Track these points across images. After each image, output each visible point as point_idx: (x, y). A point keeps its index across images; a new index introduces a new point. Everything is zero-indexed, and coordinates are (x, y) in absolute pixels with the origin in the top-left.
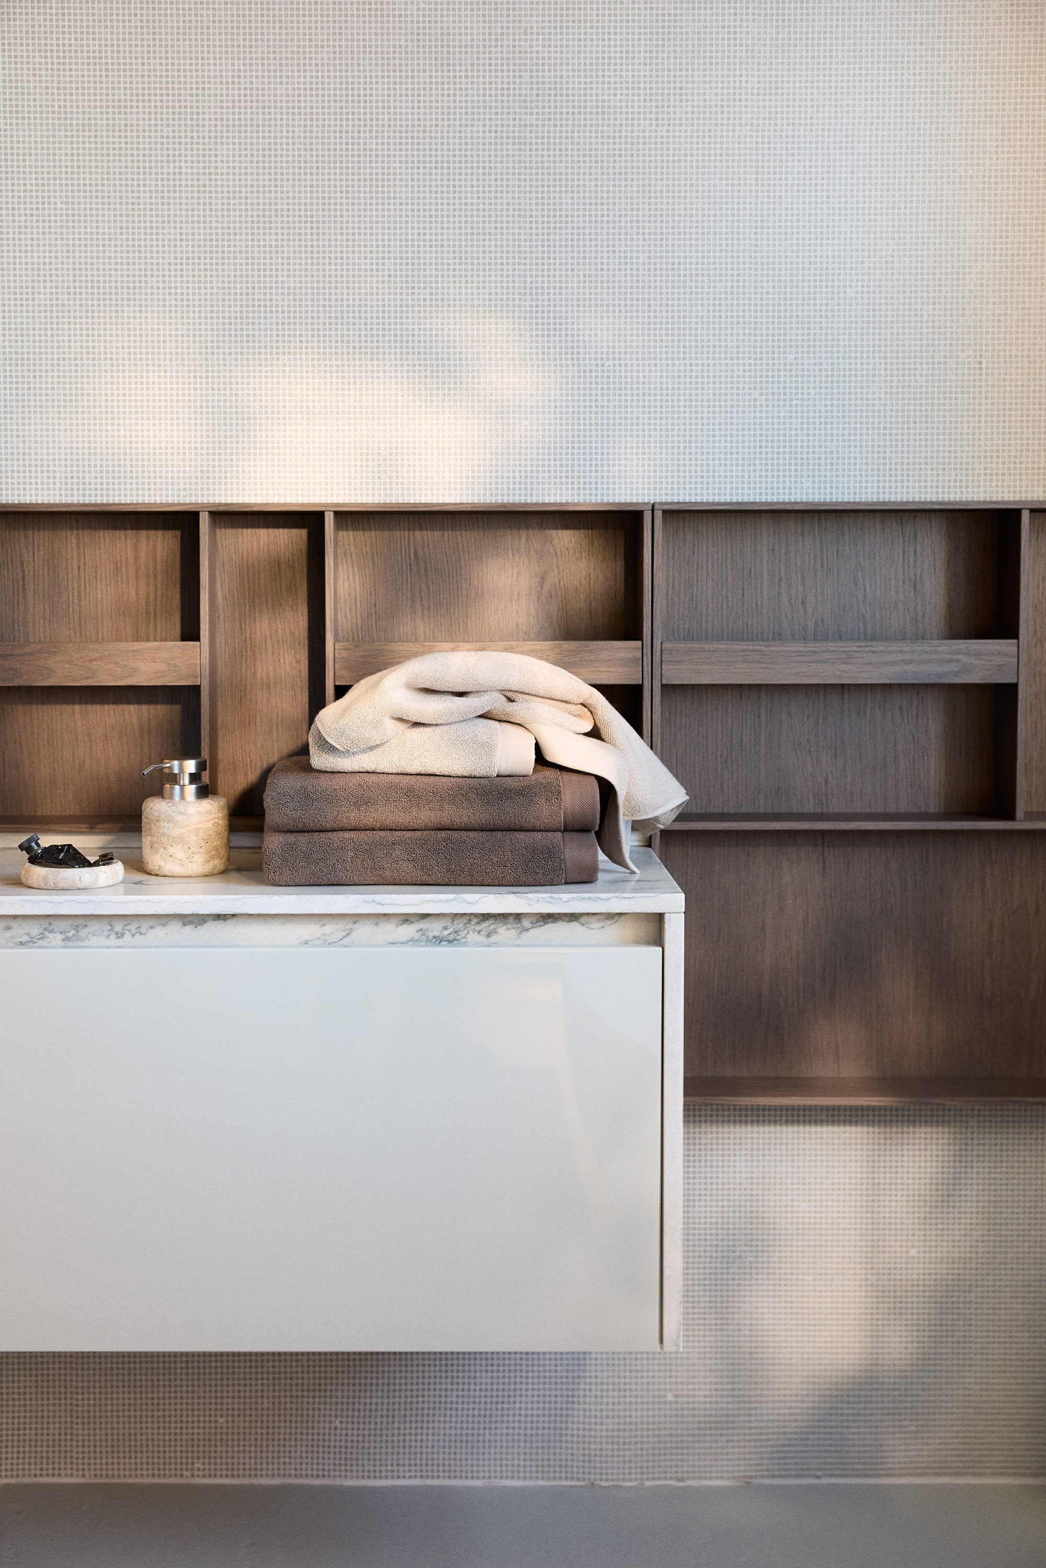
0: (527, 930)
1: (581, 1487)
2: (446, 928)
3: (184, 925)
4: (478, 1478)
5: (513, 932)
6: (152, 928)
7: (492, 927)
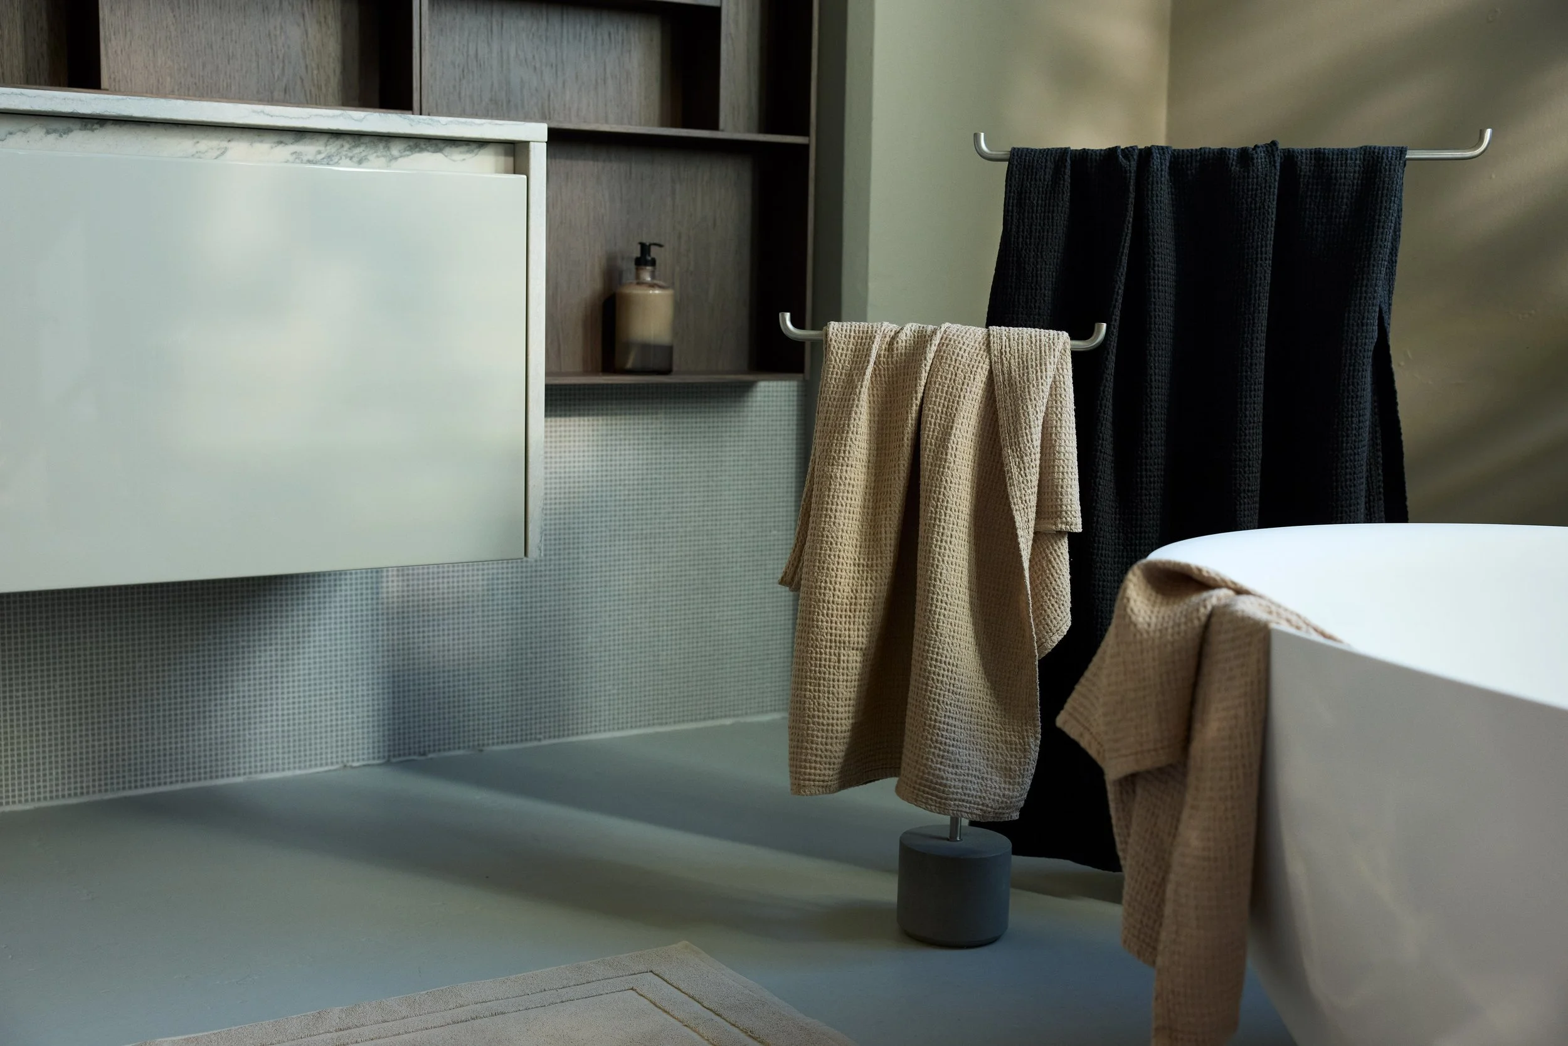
0: (396, 159)
1: (335, 770)
2: (319, 152)
3: (48, 133)
4: (239, 775)
5: (383, 160)
6: (11, 133)
7: (364, 154)
